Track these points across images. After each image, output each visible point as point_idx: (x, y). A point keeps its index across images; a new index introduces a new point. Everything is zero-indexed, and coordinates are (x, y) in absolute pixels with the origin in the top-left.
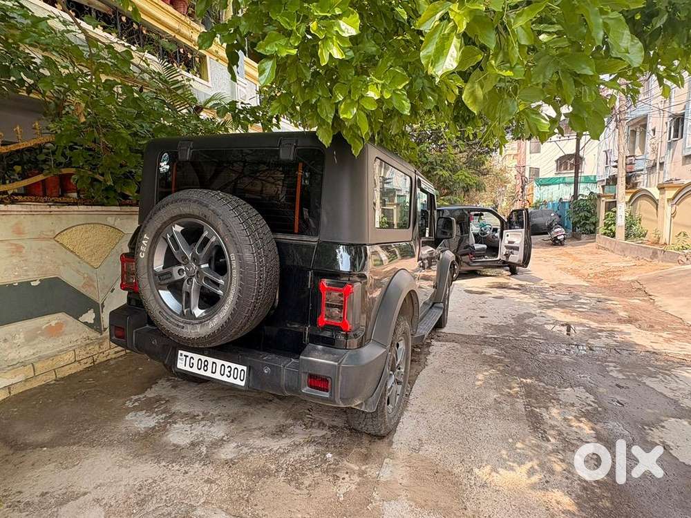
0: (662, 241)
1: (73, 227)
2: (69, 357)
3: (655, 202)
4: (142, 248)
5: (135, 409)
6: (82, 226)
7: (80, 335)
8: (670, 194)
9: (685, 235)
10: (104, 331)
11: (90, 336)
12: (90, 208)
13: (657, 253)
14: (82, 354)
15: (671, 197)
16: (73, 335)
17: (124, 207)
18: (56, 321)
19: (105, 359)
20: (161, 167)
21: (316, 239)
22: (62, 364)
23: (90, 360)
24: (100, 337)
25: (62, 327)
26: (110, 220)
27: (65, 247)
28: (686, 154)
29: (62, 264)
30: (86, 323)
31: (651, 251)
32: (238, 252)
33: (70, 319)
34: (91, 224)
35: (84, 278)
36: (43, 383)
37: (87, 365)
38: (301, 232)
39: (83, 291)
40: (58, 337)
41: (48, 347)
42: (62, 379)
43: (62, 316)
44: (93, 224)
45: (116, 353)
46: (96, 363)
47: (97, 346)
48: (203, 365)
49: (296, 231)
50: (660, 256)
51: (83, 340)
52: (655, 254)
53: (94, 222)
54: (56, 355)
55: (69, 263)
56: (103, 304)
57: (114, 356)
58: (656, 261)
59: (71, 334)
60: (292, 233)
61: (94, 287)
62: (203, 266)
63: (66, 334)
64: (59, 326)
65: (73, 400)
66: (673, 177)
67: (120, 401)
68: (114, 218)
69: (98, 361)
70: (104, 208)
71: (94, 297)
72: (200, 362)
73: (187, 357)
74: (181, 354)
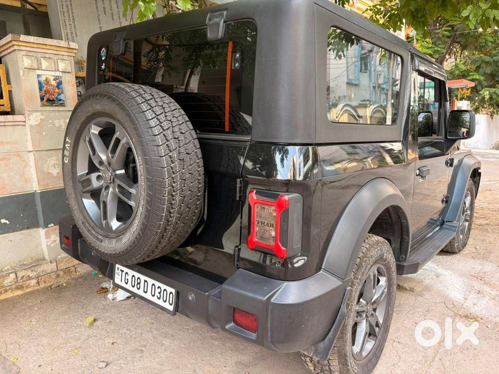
4: (65, 152)
21: (248, 138)
32: (145, 155)
38: (233, 130)
48: (136, 283)
49: (227, 129)
60: (223, 132)
62: (118, 172)
72: (133, 278)
73: (123, 271)
74: (118, 268)
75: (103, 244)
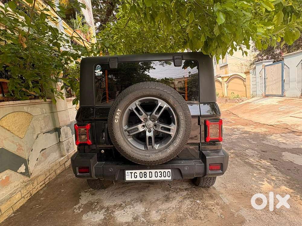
0: (225, 96)
1: (7, 115)
2: (18, 196)
3: (221, 83)
4: (116, 117)
5: (83, 212)
6: (12, 114)
7: (19, 181)
8: (226, 79)
9: (233, 93)
10: (31, 175)
11: (25, 180)
12: (15, 102)
13: (227, 100)
14: (24, 192)
15: (226, 80)
16: (16, 182)
17: (31, 100)
18: (5, 176)
19: (36, 191)
20: (96, 72)
22: (15, 201)
23: (29, 195)
24: (29, 179)
25: (9, 178)
26: (25, 109)
27: (4, 128)
28: (221, 66)
29: (4, 139)
30: (21, 173)
31: (225, 100)
33: (13, 172)
34: (16, 112)
35: (17, 145)
36: (7, 217)
37: (29, 198)
39: (17, 153)
40: (8, 186)
41: (3, 194)
42: (17, 211)
43: (8, 172)
44: (18, 112)
45: (41, 186)
46: (32, 195)
47: (31, 185)
48: (143, 175)
50: (229, 101)
51: (21, 184)
52: (226, 100)
53: (17, 111)
54: (10, 198)
55: (8, 138)
56: (28, 159)
57: (40, 189)
58: (227, 103)
59: (15, 182)
61: (23, 150)
63: (12, 183)
64: (7, 178)
65: (38, 221)
66: (218, 74)
67: (70, 211)
68: (27, 107)
69: (33, 194)
70: (22, 102)
71: (23, 156)
72: (141, 173)
73: (132, 173)
74: (128, 172)
75: (151, 157)
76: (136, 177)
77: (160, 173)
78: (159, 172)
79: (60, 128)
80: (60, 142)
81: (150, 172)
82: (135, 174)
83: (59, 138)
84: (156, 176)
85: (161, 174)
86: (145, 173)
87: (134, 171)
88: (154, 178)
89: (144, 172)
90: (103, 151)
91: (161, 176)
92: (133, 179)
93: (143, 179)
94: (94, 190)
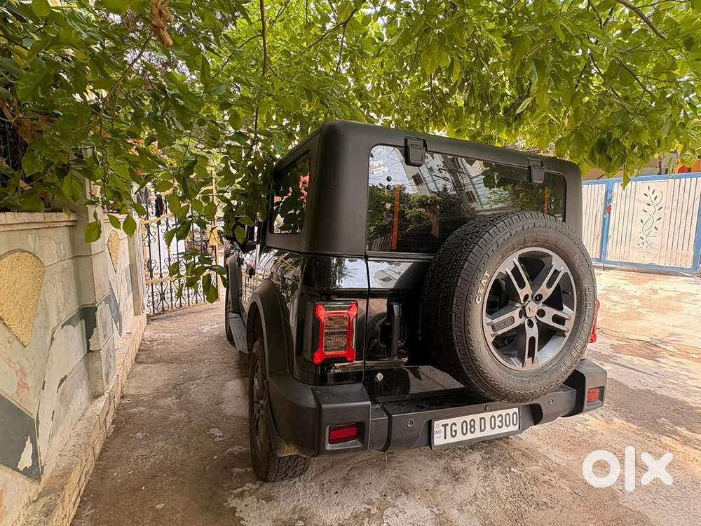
4: (479, 290)
6: (9, 258)
7: (21, 501)
10: (42, 473)
11: (31, 496)
16: (15, 506)
25: (2, 498)
26: (31, 241)
30: (25, 472)
33: (9, 473)
35: (17, 373)
39: (16, 401)
44: (18, 251)
45: (74, 505)
48: (469, 427)
51: (25, 510)
53: (17, 247)
56: (37, 417)
59: (12, 507)
61: (28, 388)
63: (7, 513)
72: (465, 424)
73: (447, 425)
74: (438, 425)
76: (454, 434)
77: (500, 418)
78: (498, 417)
79: (96, 309)
80: (89, 351)
81: (481, 419)
82: (453, 426)
83: (88, 340)
84: (493, 426)
85: (501, 421)
86: (472, 423)
87: (449, 421)
88: (488, 432)
89: (470, 419)
90: (380, 376)
91: (500, 424)
92: (450, 440)
93: (469, 436)
94: (261, 485)
